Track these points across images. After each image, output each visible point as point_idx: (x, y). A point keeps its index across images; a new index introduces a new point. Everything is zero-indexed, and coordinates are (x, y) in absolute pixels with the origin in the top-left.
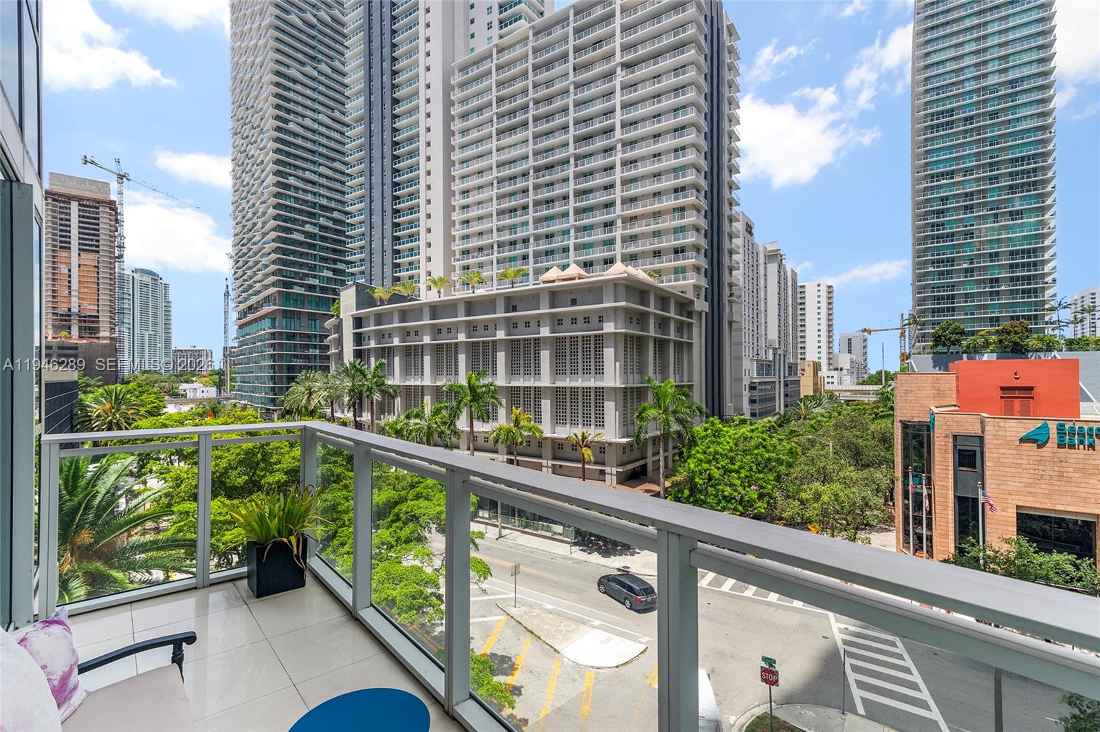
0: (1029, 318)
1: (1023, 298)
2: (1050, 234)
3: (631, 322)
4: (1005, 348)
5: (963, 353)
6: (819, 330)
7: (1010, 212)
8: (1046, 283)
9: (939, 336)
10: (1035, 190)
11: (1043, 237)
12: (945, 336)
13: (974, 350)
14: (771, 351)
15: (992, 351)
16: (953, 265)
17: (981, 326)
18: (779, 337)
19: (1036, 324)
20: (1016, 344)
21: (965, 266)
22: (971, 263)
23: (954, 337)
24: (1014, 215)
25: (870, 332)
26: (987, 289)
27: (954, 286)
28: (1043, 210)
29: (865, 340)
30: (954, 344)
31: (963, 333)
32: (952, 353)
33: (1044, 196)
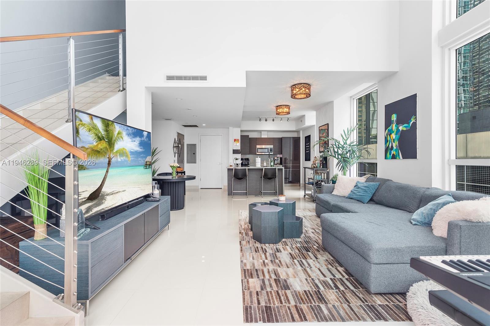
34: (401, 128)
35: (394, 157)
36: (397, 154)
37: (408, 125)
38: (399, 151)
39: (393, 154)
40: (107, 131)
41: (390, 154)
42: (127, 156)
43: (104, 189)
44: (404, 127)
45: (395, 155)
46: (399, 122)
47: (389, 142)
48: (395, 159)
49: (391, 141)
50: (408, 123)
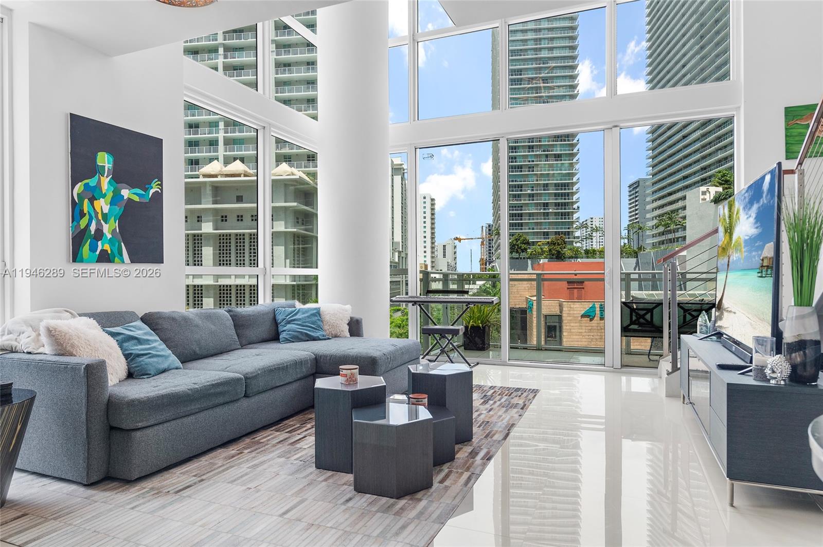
0: (565, 233)
1: (562, 219)
2: (576, 174)
3: (298, 222)
4: (553, 255)
5: (527, 259)
6: (425, 237)
7: (555, 154)
8: (574, 209)
9: (514, 245)
10: (568, 141)
11: (573, 175)
12: (518, 245)
13: (534, 257)
14: (397, 254)
15: (546, 258)
16: (521, 191)
17: (538, 238)
18: (402, 242)
19: (569, 238)
20: (559, 252)
21: (529, 192)
22: (533, 190)
23: (523, 246)
24: (558, 157)
25: (460, 240)
26: (542, 211)
27: (522, 207)
28: (573, 155)
29: (455, 247)
30: (523, 252)
31: (528, 243)
32: (521, 258)
33: (573, 146)
34: (126, 193)
35: (105, 258)
36: (116, 252)
37: (144, 193)
38: (122, 244)
39: (104, 252)
40: (730, 217)
41: (93, 249)
42: (741, 250)
44: (134, 194)
45: (109, 252)
46: (119, 177)
47: (87, 217)
48: (111, 262)
49: (97, 217)
50: (146, 190)
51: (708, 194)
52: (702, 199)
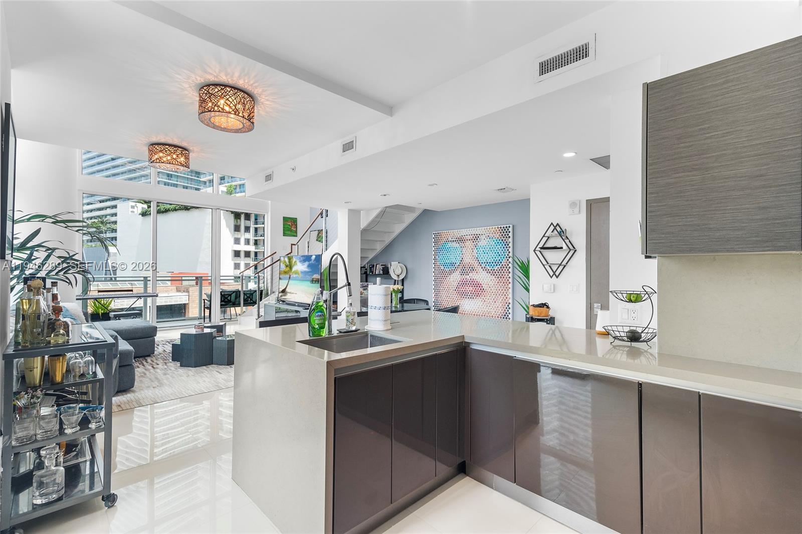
40: (289, 262)
42: (299, 274)
43: (287, 290)
51: (135, 207)
52: (132, 212)
